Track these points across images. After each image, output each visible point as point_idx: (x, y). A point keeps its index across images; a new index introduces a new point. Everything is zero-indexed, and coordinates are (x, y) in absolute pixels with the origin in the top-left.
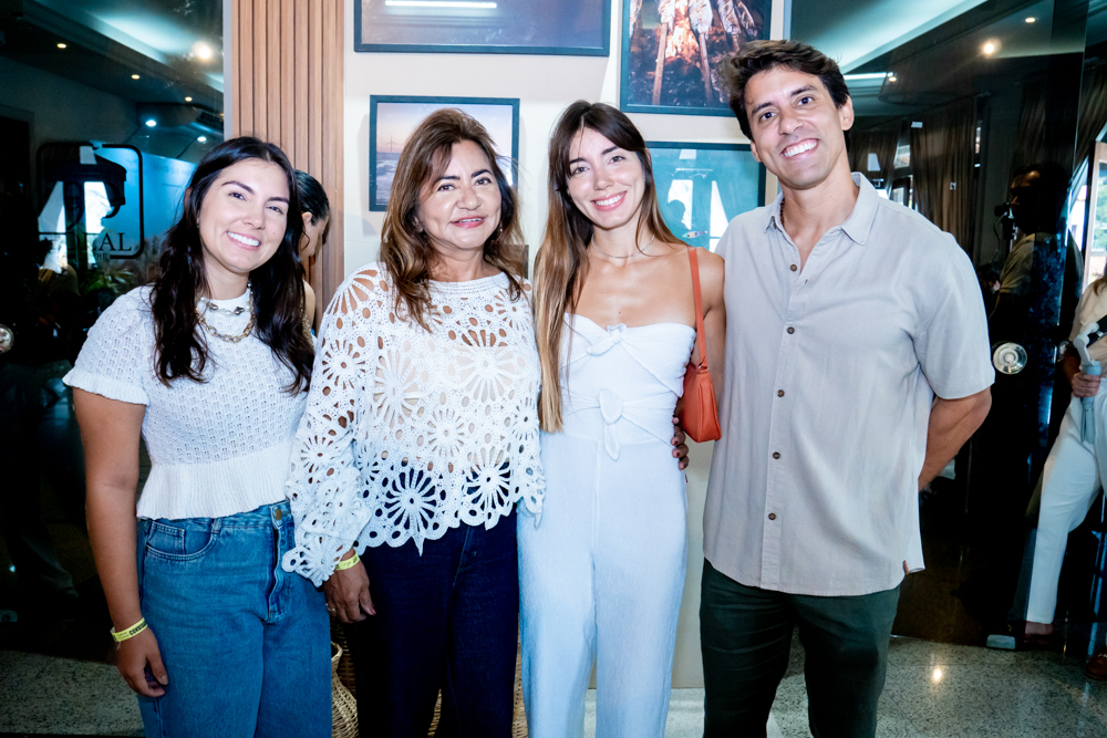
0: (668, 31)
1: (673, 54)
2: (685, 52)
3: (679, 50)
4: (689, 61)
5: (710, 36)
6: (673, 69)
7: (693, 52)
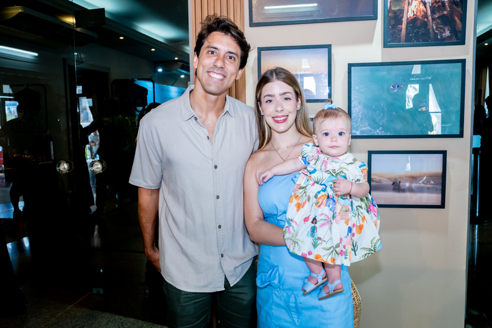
0: (409, 3)
1: (412, 15)
2: (418, 14)
3: (415, 13)
4: (421, 18)
5: (432, 4)
6: (412, 23)
7: (423, 13)
